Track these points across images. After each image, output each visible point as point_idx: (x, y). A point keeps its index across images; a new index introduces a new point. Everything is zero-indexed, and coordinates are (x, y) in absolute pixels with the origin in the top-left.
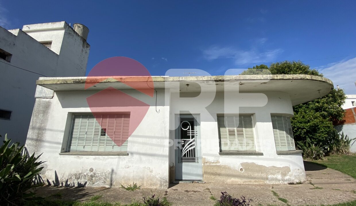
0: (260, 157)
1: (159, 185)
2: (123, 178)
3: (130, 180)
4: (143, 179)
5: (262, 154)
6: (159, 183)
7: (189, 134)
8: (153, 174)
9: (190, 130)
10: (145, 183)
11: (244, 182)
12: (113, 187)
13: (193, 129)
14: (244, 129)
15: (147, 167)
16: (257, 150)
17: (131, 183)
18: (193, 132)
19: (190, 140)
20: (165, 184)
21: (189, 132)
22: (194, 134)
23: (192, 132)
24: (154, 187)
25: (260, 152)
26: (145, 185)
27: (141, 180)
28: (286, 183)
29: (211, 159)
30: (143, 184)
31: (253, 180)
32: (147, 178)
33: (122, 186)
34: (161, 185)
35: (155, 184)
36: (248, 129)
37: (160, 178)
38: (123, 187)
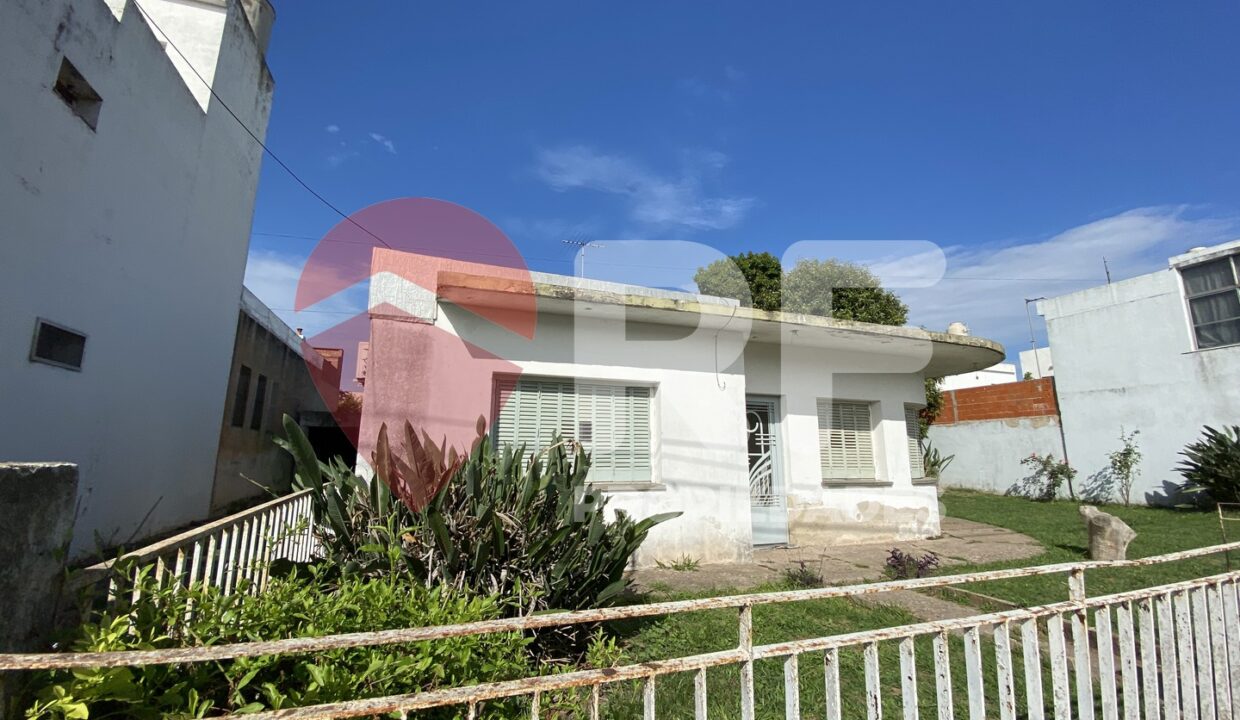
0: (887, 489)
1: (735, 556)
2: (659, 545)
3: (674, 548)
4: (702, 543)
5: (889, 484)
6: (735, 550)
7: (760, 441)
8: (722, 531)
9: (762, 434)
10: (707, 553)
11: (862, 541)
12: (637, 568)
13: (766, 431)
14: (856, 433)
15: (707, 517)
16: (878, 477)
17: (678, 557)
18: (768, 437)
19: (760, 457)
20: (747, 553)
21: (759, 437)
22: (768, 442)
23: (764, 437)
24: (726, 561)
25: (885, 480)
26: (708, 557)
27: (698, 546)
28: (924, 537)
29: (806, 496)
30: (703, 556)
31: (876, 536)
32: (711, 542)
33: (659, 563)
34: (740, 555)
35: (728, 554)
36: (863, 433)
37: (737, 540)
38: (661, 566)
